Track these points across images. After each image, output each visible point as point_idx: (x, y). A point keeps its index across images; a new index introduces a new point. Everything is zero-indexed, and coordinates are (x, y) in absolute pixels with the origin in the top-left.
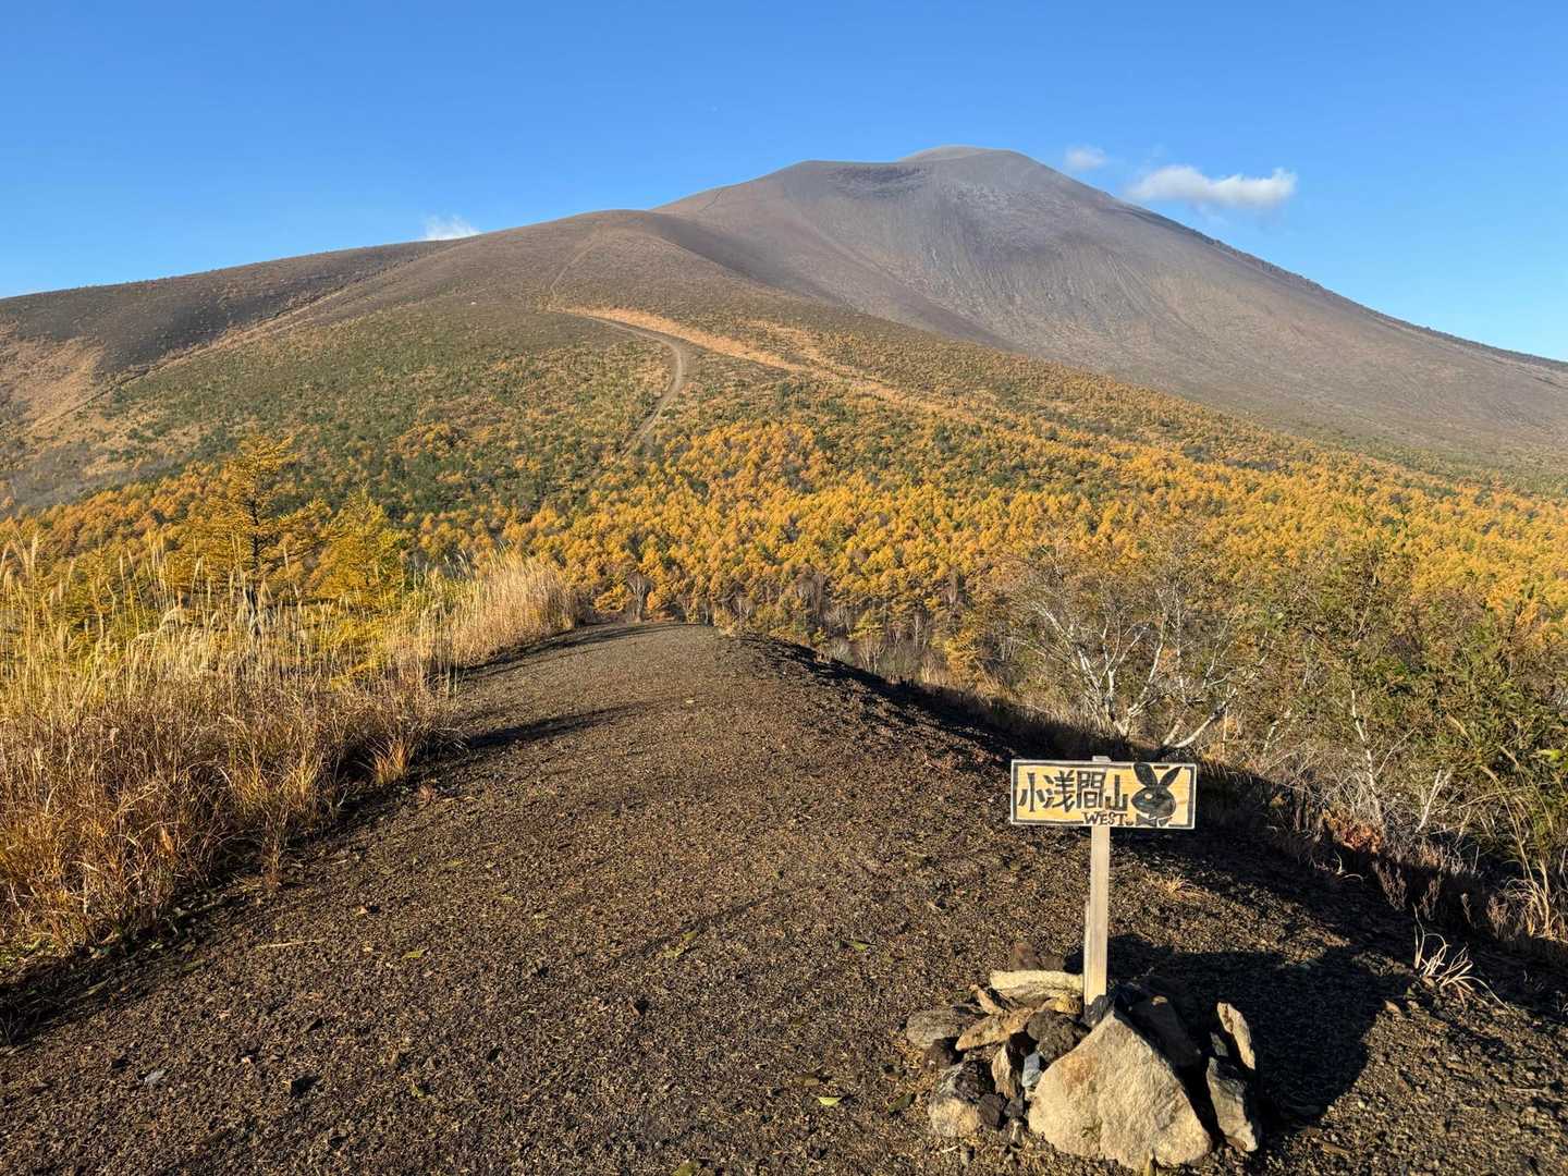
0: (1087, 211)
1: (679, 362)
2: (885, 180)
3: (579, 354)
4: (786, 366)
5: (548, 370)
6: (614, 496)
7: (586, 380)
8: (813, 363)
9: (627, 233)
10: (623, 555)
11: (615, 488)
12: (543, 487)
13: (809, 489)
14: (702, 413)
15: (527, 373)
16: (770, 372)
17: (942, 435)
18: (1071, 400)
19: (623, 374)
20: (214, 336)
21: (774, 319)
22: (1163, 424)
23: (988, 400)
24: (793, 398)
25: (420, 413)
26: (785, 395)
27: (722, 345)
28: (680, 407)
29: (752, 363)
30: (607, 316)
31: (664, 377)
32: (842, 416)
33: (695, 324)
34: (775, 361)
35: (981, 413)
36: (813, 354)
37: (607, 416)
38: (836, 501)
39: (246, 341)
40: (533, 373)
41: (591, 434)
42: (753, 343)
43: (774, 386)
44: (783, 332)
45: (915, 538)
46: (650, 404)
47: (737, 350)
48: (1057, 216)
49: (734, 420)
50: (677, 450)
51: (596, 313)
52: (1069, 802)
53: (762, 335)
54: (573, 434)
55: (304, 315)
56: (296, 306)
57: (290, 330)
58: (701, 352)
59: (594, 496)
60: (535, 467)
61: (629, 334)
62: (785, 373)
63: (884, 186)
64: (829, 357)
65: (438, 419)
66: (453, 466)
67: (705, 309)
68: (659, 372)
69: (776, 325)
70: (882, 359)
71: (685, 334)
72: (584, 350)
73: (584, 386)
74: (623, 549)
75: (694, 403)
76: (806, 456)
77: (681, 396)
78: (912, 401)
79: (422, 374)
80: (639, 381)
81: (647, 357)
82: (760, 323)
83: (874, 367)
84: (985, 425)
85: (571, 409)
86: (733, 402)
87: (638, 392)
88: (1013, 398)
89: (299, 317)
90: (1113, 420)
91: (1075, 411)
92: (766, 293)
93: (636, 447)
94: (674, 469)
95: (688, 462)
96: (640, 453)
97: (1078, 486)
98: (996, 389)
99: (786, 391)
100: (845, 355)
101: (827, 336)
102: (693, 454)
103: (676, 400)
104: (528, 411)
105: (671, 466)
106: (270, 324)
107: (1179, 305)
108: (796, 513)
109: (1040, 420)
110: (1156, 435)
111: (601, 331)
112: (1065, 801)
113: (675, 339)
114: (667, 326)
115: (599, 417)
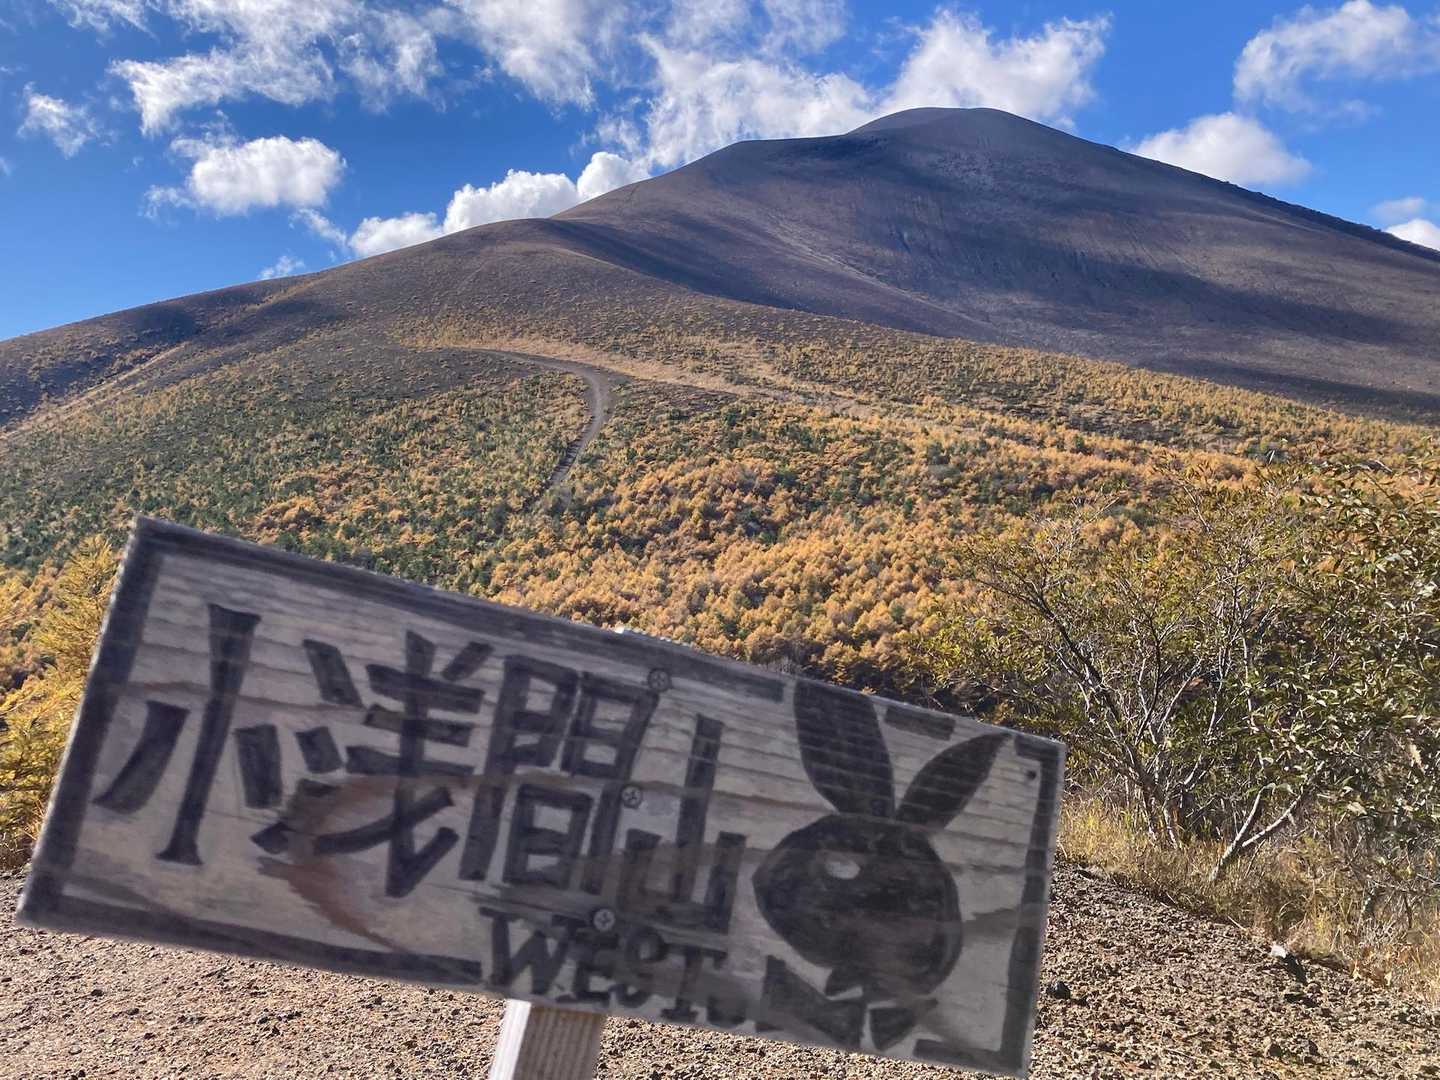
1: (598, 396)
3: (473, 398)
4: (731, 389)
5: (434, 420)
6: (526, 566)
7: (483, 428)
8: (766, 384)
9: (525, 246)
11: (527, 556)
12: (435, 564)
13: (773, 538)
14: (630, 454)
15: (408, 425)
16: (713, 398)
17: (936, 456)
18: (1098, 402)
19: (528, 416)
20: (24, 414)
21: (713, 333)
22: (1218, 421)
23: (993, 410)
24: (743, 428)
25: (278, 485)
26: (732, 424)
27: (647, 370)
28: (602, 451)
29: (688, 389)
30: (506, 348)
31: (580, 415)
32: (807, 443)
33: (614, 348)
34: (717, 384)
35: (984, 427)
36: (764, 371)
37: (511, 469)
38: (807, 549)
39: (64, 418)
40: (416, 424)
41: (490, 493)
42: (690, 363)
43: (719, 414)
44: (725, 348)
45: (915, 590)
46: (564, 450)
47: (669, 376)
49: (672, 460)
50: (602, 503)
51: (492, 346)
52: (423, 833)
53: (698, 354)
55: (134, 380)
56: (124, 369)
57: (116, 399)
58: (624, 381)
59: (498, 571)
60: (424, 539)
61: (534, 367)
62: (729, 398)
64: (785, 373)
65: (300, 491)
66: (321, 549)
67: (626, 329)
68: (573, 409)
69: (715, 341)
70: (853, 370)
71: (603, 361)
72: (478, 391)
75: (619, 444)
76: (766, 497)
77: (603, 436)
78: (895, 421)
79: (279, 438)
80: (550, 422)
81: (557, 392)
82: (697, 339)
83: (842, 381)
84: (991, 441)
85: (467, 465)
86: (669, 438)
87: (548, 435)
88: (1024, 404)
89: (128, 382)
90: (1155, 422)
91: (1105, 414)
92: (702, 303)
93: (551, 503)
94: (600, 527)
95: (617, 517)
96: (555, 511)
97: (1120, 507)
98: (1001, 396)
99: (733, 418)
100: (805, 369)
101: (780, 348)
102: (622, 507)
103: (597, 442)
104: (412, 473)
105: (595, 524)
106: (92, 394)
108: (759, 569)
109: (1061, 429)
110: (1211, 436)
111: (502, 367)
112: (397, 828)
113: (592, 368)
114: (580, 353)
115: (501, 471)
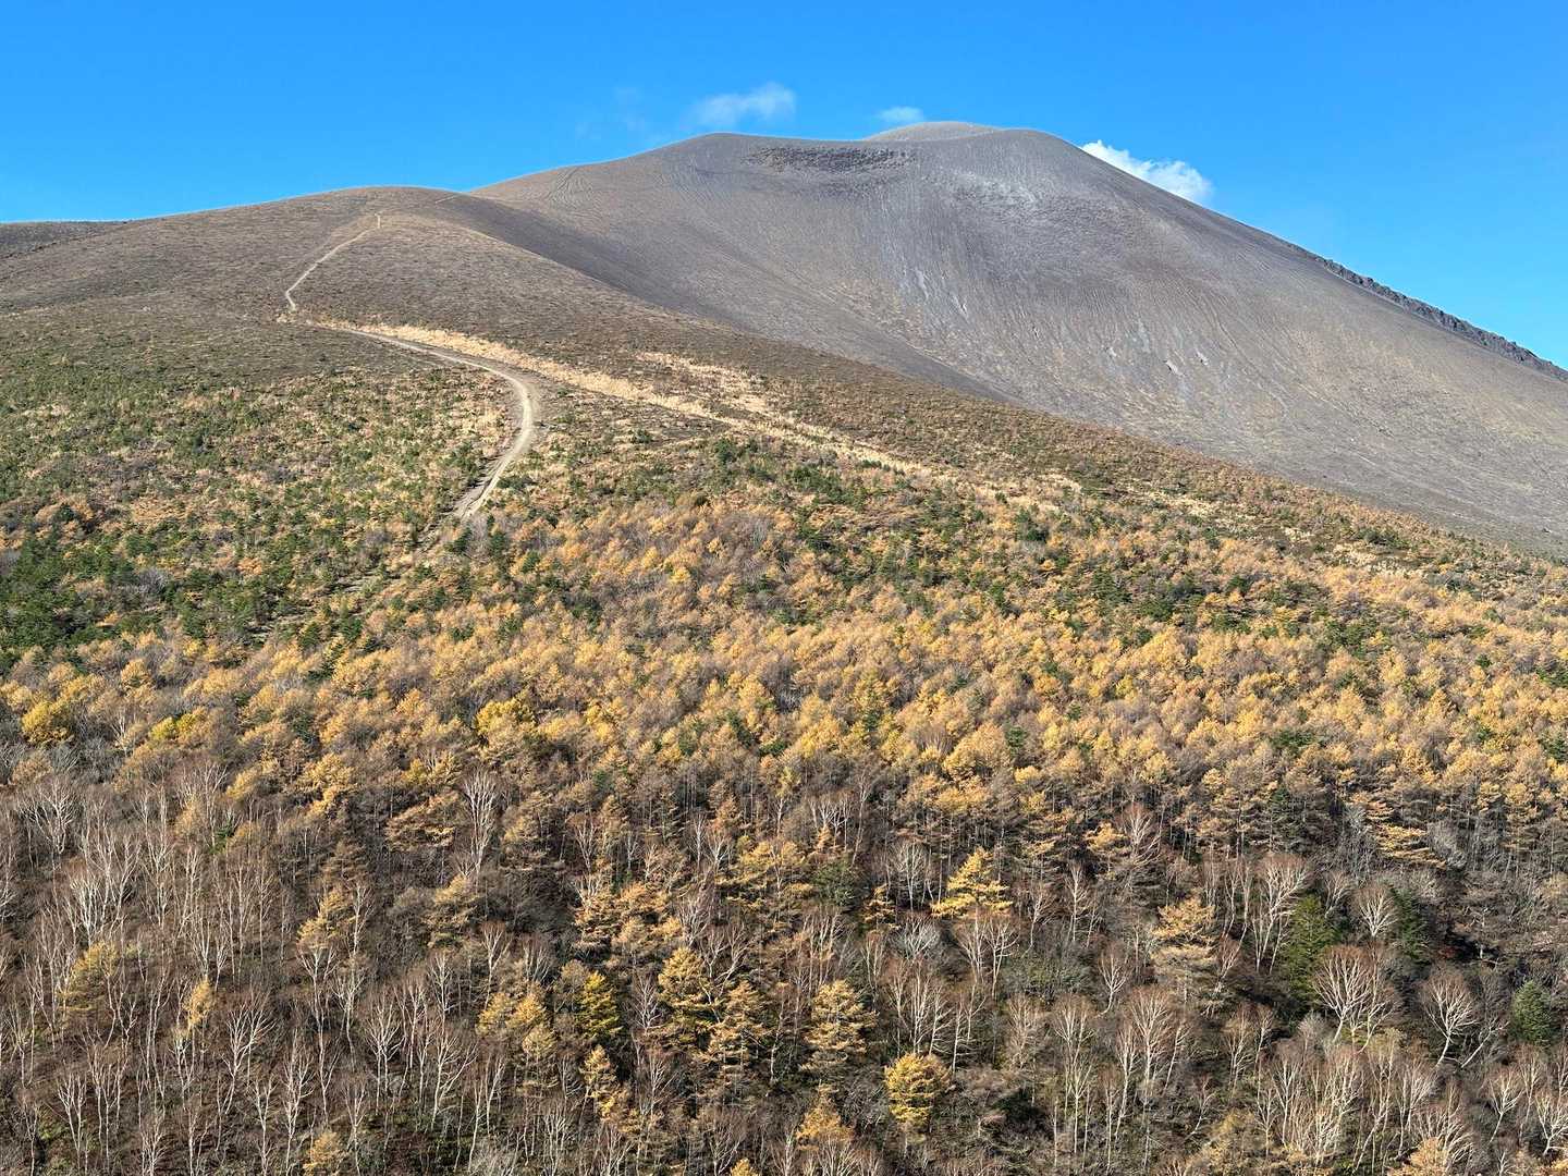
0: (1164, 226)
1: (525, 404)
2: (838, 167)
3: (343, 386)
5: (280, 409)
7: (352, 427)
8: (760, 417)
9: (419, 220)
10: (443, 730)
12: (270, 602)
13: (798, 616)
14: (577, 484)
15: (243, 413)
16: (695, 424)
19: (423, 418)
21: (680, 351)
23: (1067, 491)
24: (743, 465)
25: (32, 474)
26: (726, 458)
27: (598, 382)
28: (534, 474)
29: (658, 410)
30: (390, 334)
31: (499, 425)
32: (838, 496)
33: (545, 353)
34: (696, 410)
36: (756, 405)
37: (395, 485)
40: (254, 413)
41: (364, 514)
42: (650, 383)
43: (705, 443)
44: (700, 370)
46: (472, 469)
47: (626, 391)
48: (1116, 231)
49: (638, 496)
50: (534, 543)
53: (666, 373)
54: (329, 515)
58: (563, 390)
60: (254, 566)
61: (429, 357)
62: (718, 427)
63: (838, 175)
65: (66, 485)
66: (89, 565)
68: (490, 417)
69: (684, 361)
70: (876, 418)
71: (532, 365)
72: (349, 380)
73: (351, 437)
74: (444, 719)
75: (560, 467)
76: (784, 558)
77: (532, 454)
79: (42, 411)
80: (454, 431)
81: (466, 392)
82: (658, 356)
85: (326, 473)
86: (632, 467)
87: (452, 446)
90: (1288, 531)
91: (1218, 514)
92: (659, 315)
93: (454, 536)
94: (531, 575)
95: (558, 565)
96: (461, 547)
98: (1077, 474)
99: (728, 452)
100: (811, 410)
101: (774, 381)
102: (566, 551)
103: (525, 461)
104: (240, 477)
105: (525, 570)
107: (1321, 372)
110: (1370, 557)
111: (381, 352)
113: (514, 369)
114: (497, 351)
115: (379, 487)
